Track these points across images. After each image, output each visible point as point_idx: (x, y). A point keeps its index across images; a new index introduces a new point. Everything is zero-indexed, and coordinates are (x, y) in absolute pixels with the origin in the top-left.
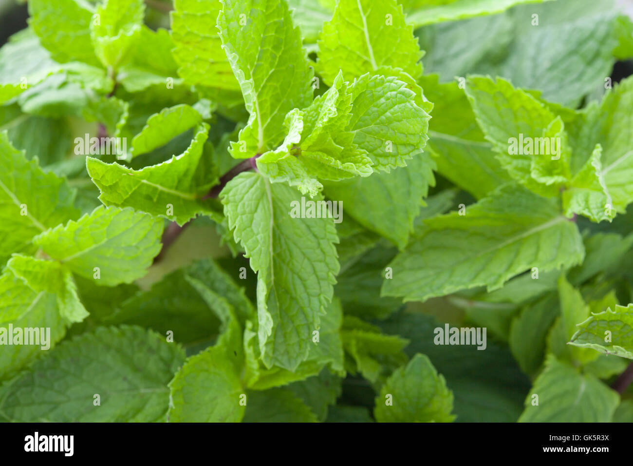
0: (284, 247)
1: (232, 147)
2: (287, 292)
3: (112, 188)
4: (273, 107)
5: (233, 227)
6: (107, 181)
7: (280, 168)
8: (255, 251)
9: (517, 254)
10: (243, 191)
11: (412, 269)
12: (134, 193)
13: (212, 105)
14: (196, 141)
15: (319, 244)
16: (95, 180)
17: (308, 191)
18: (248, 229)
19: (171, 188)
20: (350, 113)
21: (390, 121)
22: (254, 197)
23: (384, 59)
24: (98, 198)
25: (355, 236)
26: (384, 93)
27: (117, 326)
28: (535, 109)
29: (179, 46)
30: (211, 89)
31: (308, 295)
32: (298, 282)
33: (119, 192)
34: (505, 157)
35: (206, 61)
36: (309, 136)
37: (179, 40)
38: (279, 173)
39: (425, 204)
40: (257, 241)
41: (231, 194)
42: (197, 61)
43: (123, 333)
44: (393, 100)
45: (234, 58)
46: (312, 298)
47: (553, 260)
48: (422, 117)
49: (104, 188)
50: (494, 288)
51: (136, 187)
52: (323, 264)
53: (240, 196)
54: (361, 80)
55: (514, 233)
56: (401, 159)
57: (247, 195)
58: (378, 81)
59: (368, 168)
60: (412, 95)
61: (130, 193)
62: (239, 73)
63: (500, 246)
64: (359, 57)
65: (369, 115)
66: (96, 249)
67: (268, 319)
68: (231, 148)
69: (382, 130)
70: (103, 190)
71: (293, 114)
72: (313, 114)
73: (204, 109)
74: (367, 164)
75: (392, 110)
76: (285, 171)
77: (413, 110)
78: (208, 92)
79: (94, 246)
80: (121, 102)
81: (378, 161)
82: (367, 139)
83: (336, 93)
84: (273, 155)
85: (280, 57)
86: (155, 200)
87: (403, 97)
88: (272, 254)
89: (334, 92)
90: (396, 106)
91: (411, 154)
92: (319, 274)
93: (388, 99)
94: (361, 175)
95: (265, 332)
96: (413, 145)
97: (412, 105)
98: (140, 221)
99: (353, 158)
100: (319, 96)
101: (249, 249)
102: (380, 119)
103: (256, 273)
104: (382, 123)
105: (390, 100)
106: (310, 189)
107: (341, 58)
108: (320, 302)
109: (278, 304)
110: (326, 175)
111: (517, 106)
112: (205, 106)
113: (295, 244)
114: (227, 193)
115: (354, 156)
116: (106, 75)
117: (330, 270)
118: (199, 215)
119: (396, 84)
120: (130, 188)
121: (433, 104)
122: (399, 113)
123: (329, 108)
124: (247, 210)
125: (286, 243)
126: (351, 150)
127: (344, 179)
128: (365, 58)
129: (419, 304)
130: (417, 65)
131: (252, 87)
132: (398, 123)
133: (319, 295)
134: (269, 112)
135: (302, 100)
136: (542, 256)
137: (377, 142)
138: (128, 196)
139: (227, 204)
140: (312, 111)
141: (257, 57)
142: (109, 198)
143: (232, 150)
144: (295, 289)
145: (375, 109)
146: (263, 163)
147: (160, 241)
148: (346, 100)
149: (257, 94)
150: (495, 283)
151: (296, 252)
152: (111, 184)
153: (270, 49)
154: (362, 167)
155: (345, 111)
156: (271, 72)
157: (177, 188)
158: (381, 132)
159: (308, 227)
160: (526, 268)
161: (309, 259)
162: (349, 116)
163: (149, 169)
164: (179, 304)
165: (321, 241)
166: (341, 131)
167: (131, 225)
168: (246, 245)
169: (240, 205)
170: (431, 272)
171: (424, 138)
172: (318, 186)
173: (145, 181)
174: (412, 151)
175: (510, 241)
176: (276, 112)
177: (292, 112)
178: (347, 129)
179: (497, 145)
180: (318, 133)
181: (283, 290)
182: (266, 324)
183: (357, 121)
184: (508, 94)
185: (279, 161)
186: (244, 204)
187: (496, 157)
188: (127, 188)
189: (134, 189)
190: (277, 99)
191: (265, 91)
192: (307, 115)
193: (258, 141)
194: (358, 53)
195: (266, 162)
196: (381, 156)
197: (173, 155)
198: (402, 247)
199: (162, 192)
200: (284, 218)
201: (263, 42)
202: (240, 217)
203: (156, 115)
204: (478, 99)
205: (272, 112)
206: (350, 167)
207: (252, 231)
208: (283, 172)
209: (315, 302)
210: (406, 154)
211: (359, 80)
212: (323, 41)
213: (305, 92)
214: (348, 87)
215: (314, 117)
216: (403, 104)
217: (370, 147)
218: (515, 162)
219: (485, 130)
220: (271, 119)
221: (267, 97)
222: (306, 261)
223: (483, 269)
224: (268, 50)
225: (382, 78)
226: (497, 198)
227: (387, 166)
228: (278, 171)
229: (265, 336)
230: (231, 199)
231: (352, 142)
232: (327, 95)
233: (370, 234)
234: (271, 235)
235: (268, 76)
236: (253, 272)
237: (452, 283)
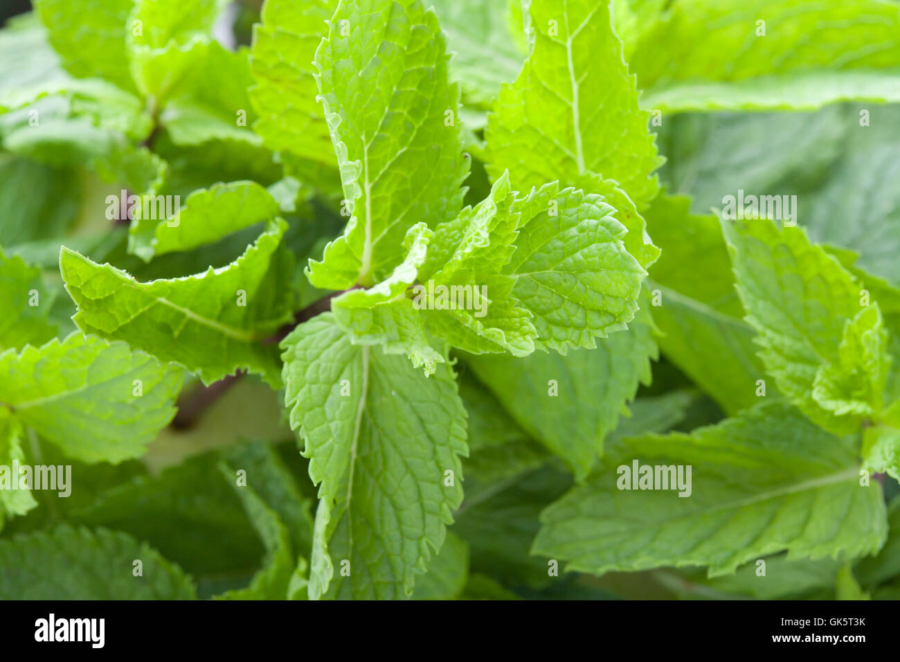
0: (376, 447)
1: (311, 269)
2: (369, 523)
3: (101, 305)
4: (395, 211)
5: (292, 402)
6: (94, 291)
7: (376, 318)
8: (321, 449)
9: (772, 520)
10: (322, 344)
11: (592, 516)
12: (142, 316)
13: (302, 190)
14: (256, 248)
15: (435, 452)
16: (72, 288)
17: (422, 364)
18: (317, 410)
19: (209, 316)
20: (513, 244)
21: (579, 268)
22: (338, 356)
23: (598, 159)
24: (72, 318)
25: (509, 444)
26: (579, 219)
27: (92, 528)
28: (841, 283)
29: (262, 83)
30: (307, 162)
31: (402, 534)
32: (389, 510)
33: (114, 312)
34: (774, 355)
35: (305, 114)
36: (438, 273)
37: (262, 74)
38: (373, 328)
39: (628, 413)
40: (328, 433)
41: (300, 345)
42: (289, 112)
43: (99, 542)
44: (590, 233)
45: (335, 120)
46: (408, 542)
47: (830, 540)
48: (632, 271)
49: (86, 302)
50: (721, 573)
51: (146, 308)
52: (435, 488)
53: (315, 352)
54: (543, 191)
55: (776, 483)
56: (589, 334)
57: (327, 351)
58: (571, 197)
59: (528, 341)
60: (621, 231)
61: (132, 317)
62: (340, 146)
63: (747, 502)
64: (557, 149)
65: (549, 252)
66: (69, 397)
67: (326, 565)
68: (309, 270)
69: (565, 280)
70: (82, 306)
71: (417, 231)
72: (455, 235)
73: (286, 194)
74: (527, 334)
75: (586, 251)
76: (382, 326)
77: (619, 256)
78: (300, 166)
79: (65, 393)
80: (155, 160)
81: (550, 333)
82: (540, 292)
83: (492, 208)
84: (363, 296)
85: (420, 129)
86: (176, 333)
87: (607, 231)
88: (354, 456)
89: (490, 207)
90: (593, 246)
91: (606, 329)
92: (426, 502)
93: (582, 230)
94: (512, 351)
95: (319, 587)
96: (612, 315)
97: (619, 248)
98: (145, 365)
99: (506, 320)
100: (470, 206)
101: (311, 443)
102: (564, 261)
103: (315, 485)
104: (567, 269)
105: (585, 233)
106: (426, 361)
107: (525, 146)
108: (419, 550)
109: (351, 541)
110: (461, 341)
111: (812, 272)
112: (291, 189)
113: (395, 446)
114: (294, 342)
115: (509, 317)
116: (143, 109)
117: (445, 499)
118: (242, 371)
119: (600, 207)
120: (135, 307)
121: (661, 250)
122: (597, 258)
123: (478, 230)
124: (322, 377)
125: (381, 442)
126: (506, 307)
127: (488, 352)
128: (568, 152)
129: (590, 577)
130: (649, 178)
131: (358, 174)
132: (593, 273)
133: (420, 538)
134: (387, 217)
135: (444, 207)
136: (812, 531)
137: (555, 300)
138: (128, 321)
139: (290, 361)
140: (454, 230)
141: (380, 123)
142: (92, 320)
143: (311, 273)
144: (382, 522)
145: (559, 243)
146: (343, 308)
147: (173, 403)
148: (510, 222)
149: (371, 185)
150: (723, 565)
151: (395, 460)
152: (101, 297)
153: (405, 113)
154: (519, 338)
155: (504, 240)
156: (400, 152)
157: (219, 319)
158: (564, 284)
159: (422, 421)
160: (782, 547)
161: (413, 476)
162: (510, 249)
163: (163, 283)
164: (203, 507)
165: (439, 448)
166: (494, 272)
167: (129, 369)
168: (308, 436)
169: (312, 366)
170: (623, 528)
171: (631, 305)
172: (436, 359)
173: (163, 300)
174: (610, 324)
175: (765, 496)
176: (398, 220)
177: (416, 226)
178: (507, 270)
179: (764, 335)
180: (453, 270)
181: (363, 520)
182: (322, 573)
183: (526, 259)
184: (798, 252)
185: (378, 307)
186: (319, 366)
187: (759, 354)
188: (128, 308)
189: (141, 311)
190: (403, 199)
191: (386, 183)
192: (446, 234)
193: (360, 263)
194: (556, 141)
195: (351, 307)
196: (557, 324)
197: (210, 267)
198: (581, 477)
199: (191, 322)
200: (384, 399)
201: (394, 100)
202: (307, 385)
203: (202, 191)
204: (746, 251)
205: (392, 218)
206: (497, 335)
207: (323, 413)
208: (379, 327)
209: (411, 547)
210: (597, 328)
211: (540, 190)
212: (497, 114)
213: (449, 195)
214: (516, 200)
215: (456, 241)
216: (604, 244)
217: (542, 307)
218: (791, 367)
219: (747, 307)
220: (390, 231)
221: (388, 193)
222: (408, 476)
223: (710, 536)
224: (401, 114)
225: (577, 195)
226: (754, 421)
227: (564, 343)
228: (372, 324)
229: (317, 591)
230: (299, 353)
231: (510, 293)
232: (479, 208)
233: (535, 445)
234: (358, 423)
235: (394, 159)
236: (313, 484)
237: (652, 552)
